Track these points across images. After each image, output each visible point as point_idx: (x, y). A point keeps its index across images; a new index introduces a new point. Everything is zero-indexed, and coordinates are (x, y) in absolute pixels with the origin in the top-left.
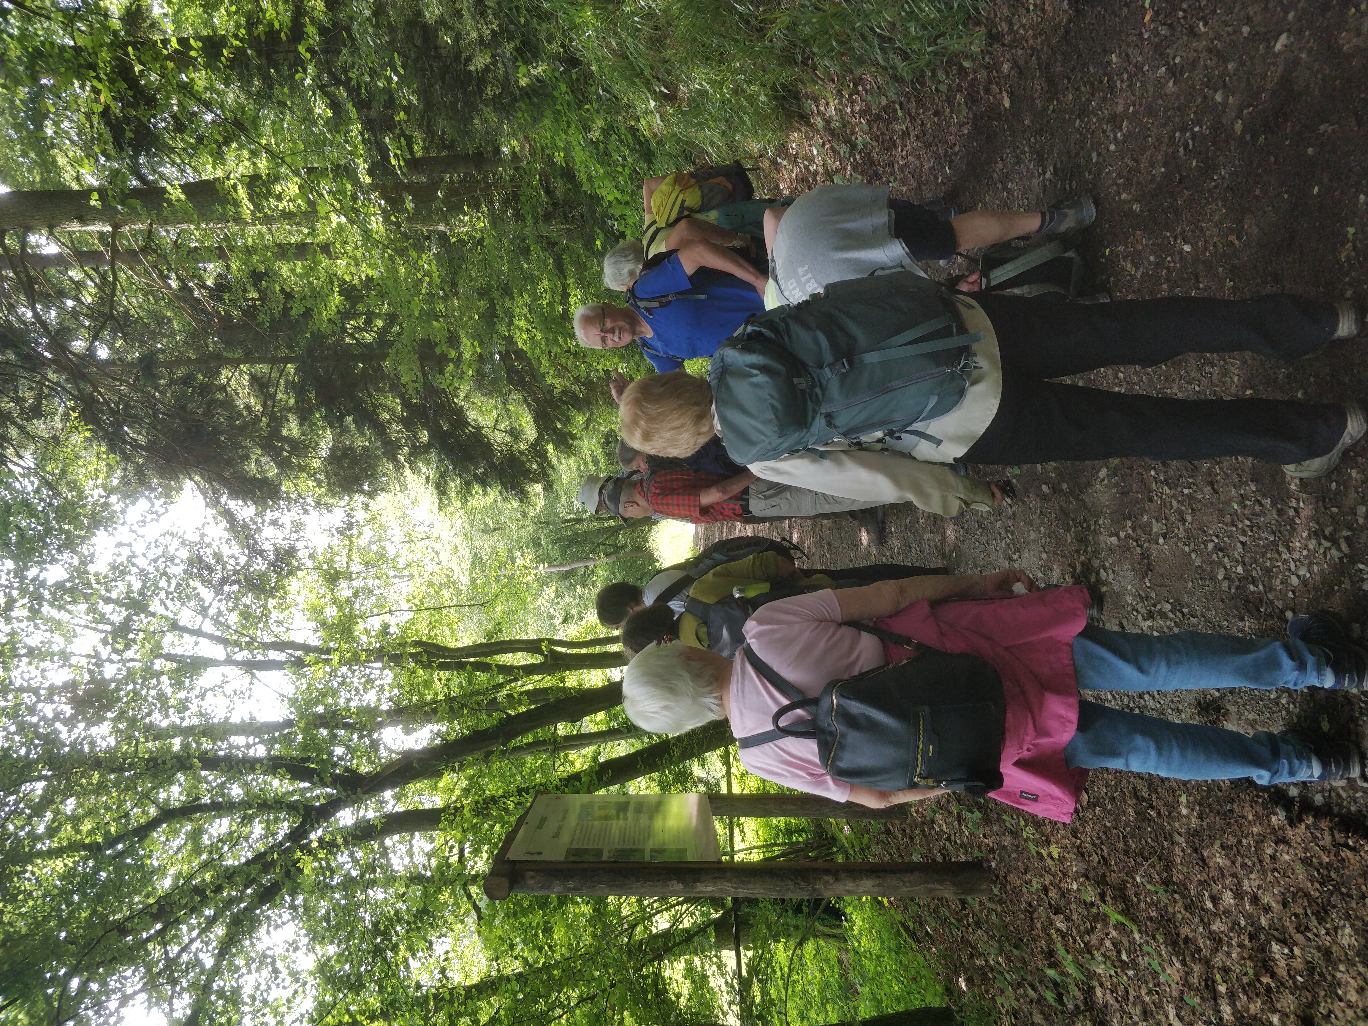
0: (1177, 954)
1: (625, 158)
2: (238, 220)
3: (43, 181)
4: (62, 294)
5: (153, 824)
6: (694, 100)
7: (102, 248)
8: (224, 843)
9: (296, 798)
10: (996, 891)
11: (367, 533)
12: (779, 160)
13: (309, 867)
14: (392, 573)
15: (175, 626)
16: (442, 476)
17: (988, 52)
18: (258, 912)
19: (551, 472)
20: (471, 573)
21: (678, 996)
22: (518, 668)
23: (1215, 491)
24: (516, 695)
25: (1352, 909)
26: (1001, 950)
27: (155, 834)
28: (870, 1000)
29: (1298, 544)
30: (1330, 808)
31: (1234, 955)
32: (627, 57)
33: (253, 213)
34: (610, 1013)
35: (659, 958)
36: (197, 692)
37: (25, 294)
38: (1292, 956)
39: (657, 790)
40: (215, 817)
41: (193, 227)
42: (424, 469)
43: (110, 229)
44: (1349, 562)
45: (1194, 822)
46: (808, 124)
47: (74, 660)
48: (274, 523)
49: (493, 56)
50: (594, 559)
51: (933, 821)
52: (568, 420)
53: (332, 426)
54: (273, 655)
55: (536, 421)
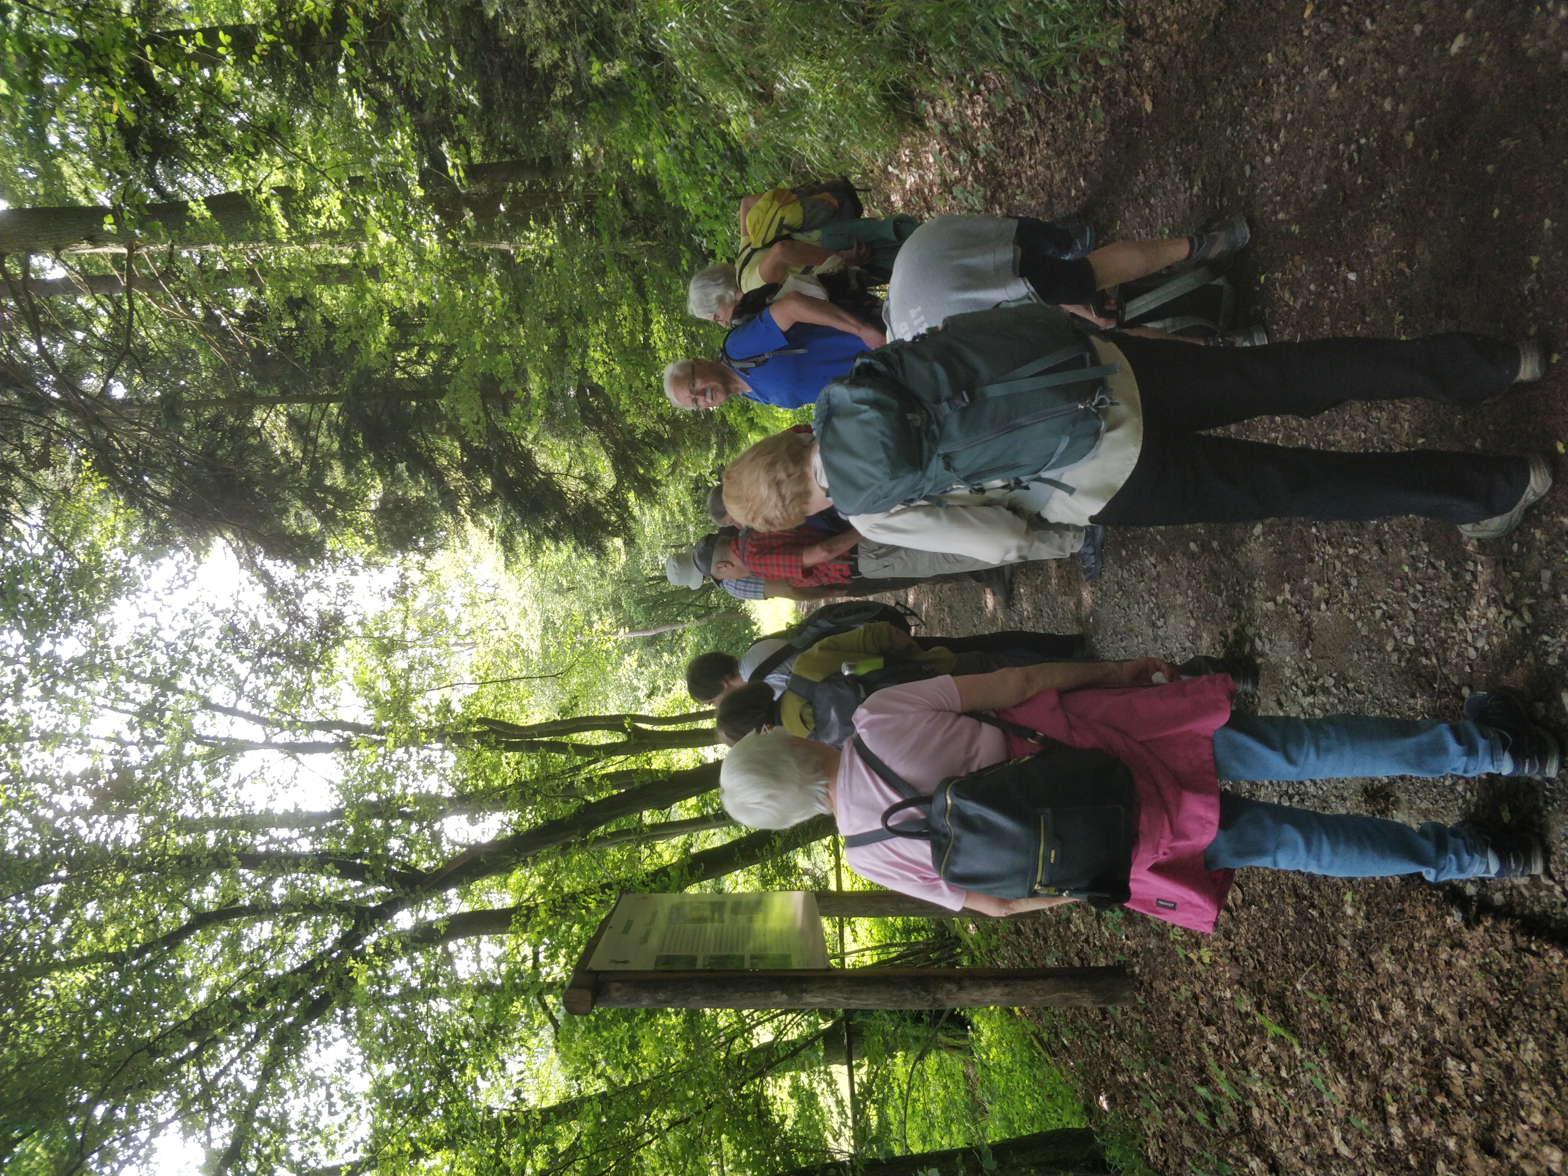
0: (1343, 1070)
1: (714, 167)
2: (272, 239)
3: (47, 195)
4: (71, 325)
5: (186, 931)
6: (793, 101)
7: (116, 273)
8: (266, 950)
9: (347, 898)
10: (1140, 999)
11: (424, 596)
12: (890, 169)
13: (362, 975)
14: (452, 640)
15: (206, 704)
16: (509, 529)
17: (1127, 49)
18: (305, 1027)
19: (632, 524)
20: (542, 641)
21: (783, 1119)
22: (597, 748)
23: (1383, 552)
24: (596, 780)
25: (1536, 1021)
26: (1147, 1067)
27: (187, 941)
28: (1000, 1120)
29: (1475, 612)
30: (1512, 908)
31: (1405, 1072)
32: (715, 51)
33: (289, 231)
34: (706, 1137)
35: (762, 1074)
36: (233, 779)
37: (29, 326)
38: (1469, 1073)
39: (757, 884)
40: (256, 921)
41: (220, 248)
42: (487, 521)
43: (124, 251)
44: (1533, 632)
45: (1361, 924)
46: (923, 127)
47: (93, 745)
48: (318, 586)
49: (562, 51)
50: (682, 622)
51: (1069, 921)
52: (651, 464)
53: (382, 474)
54: (319, 736)
55: (615, 466)
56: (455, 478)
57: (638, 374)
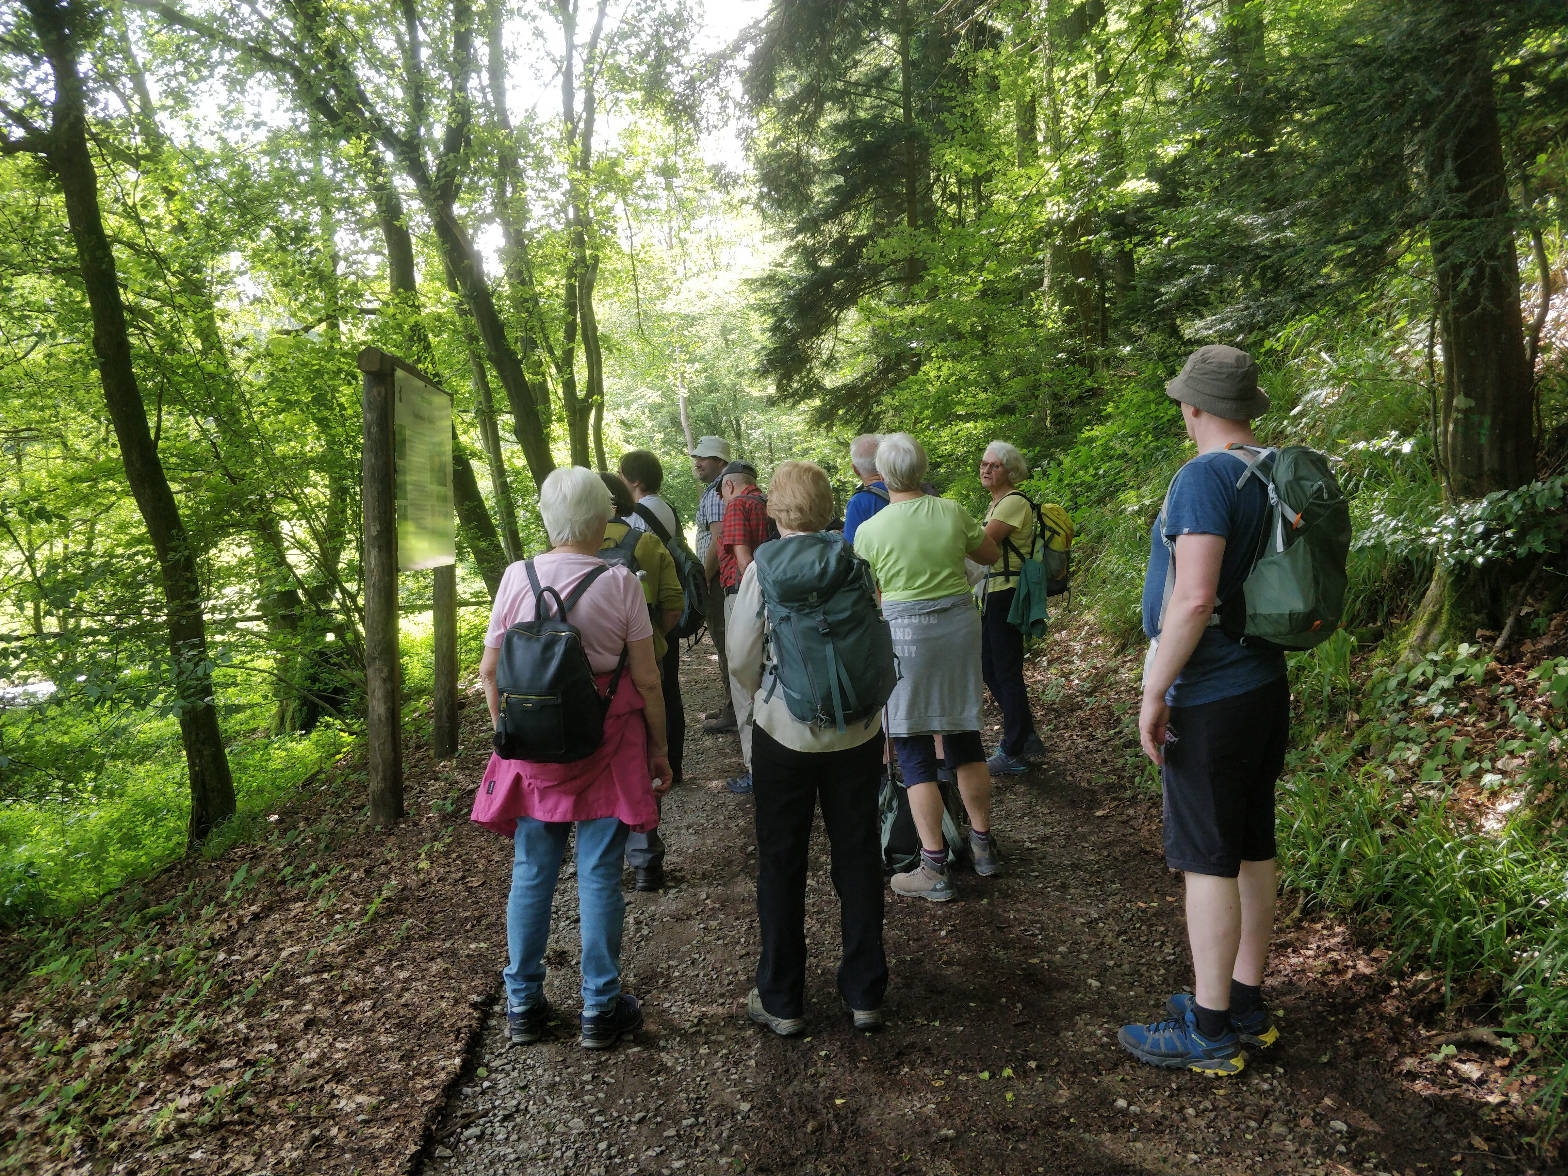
0: (349, 948)
10: (377, 829)
14: (674, 225)
20: (675, 314)
22: (571, 373)
24: (541, 370)
25: (409, 1041)
26: (320, 837)
29: (696, 1006)
31: (356, 980)
38: (364, 1012)
42: (790, 262)
45: (464, 952)
51: (436, 779)
52: (847, 421)
54: (580, 98)
55: (845, 386)
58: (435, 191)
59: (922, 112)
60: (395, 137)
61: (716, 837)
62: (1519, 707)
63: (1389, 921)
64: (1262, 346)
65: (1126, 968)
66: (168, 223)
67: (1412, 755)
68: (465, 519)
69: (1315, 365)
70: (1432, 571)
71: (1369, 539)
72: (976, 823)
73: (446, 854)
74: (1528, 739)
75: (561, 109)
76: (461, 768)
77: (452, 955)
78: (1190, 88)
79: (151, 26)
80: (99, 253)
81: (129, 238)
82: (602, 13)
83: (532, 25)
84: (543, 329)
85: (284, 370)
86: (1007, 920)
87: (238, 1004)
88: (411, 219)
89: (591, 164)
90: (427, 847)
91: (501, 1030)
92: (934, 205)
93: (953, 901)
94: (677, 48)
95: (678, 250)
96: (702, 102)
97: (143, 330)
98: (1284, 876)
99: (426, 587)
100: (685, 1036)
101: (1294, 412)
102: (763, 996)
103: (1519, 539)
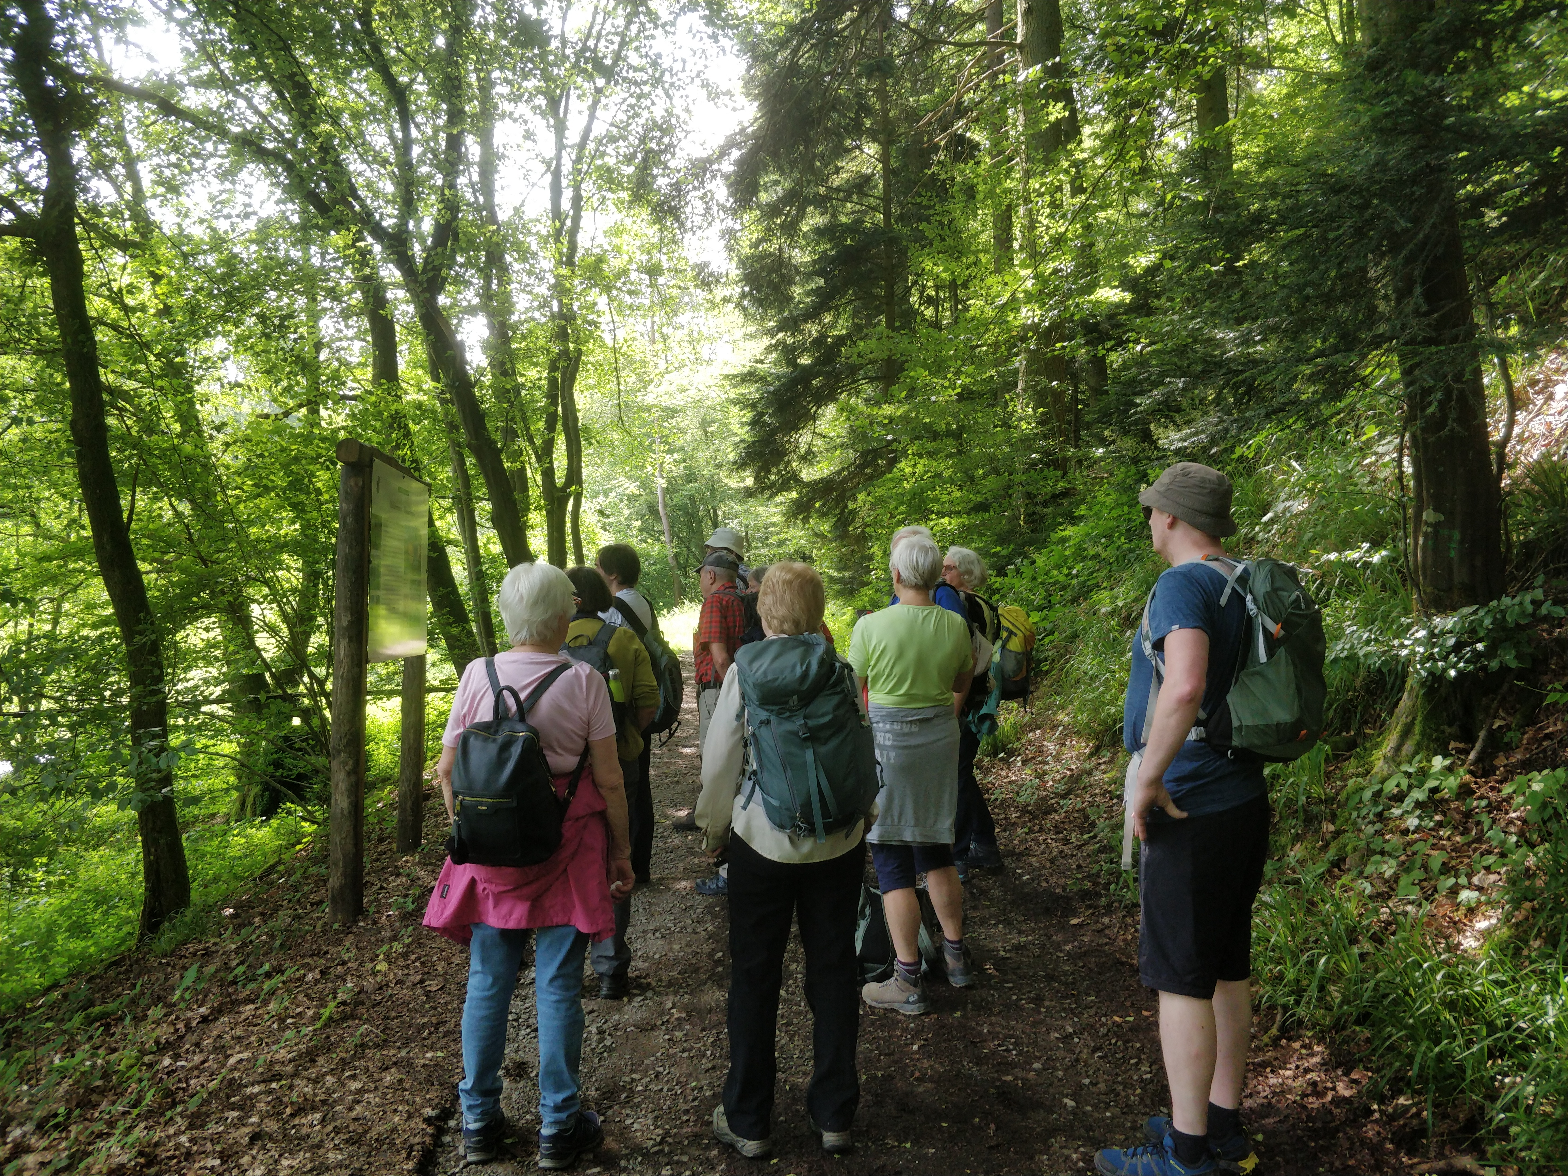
0: (299, 1056)
5: (390, 79)
7: (999, 32)
10: (335, 927)
12: (1061, 729)
14: (657, 321)
15: (600, 92)
16: (762, 379)
19: (766, 496)
20: (656, 406)
22: (551, 462)
24: (521, 458)
25: (358, 1158)
30: (441, 1146)
31: (305, 1091)
38: (312, 1126)
42: (770, 359)
43: (1019, 41)
44: (643, 1153)
45: (420, 1062)
46: (1091, 755)
50: (672, 541)
51: (398, 875)
52: (823, 515)
53: (814, 262)
54: (568, 196)
55: (822, 479)
56: (813, 329)
57: (902, 504)
58: (421, 284)
59: (902, 218)
60: (384, 230)
61: (684, 943)
62: (1494, 821)
63: (1368, 1041)
64: (1233, 452)
65: (1102, 1086)
66: (154, 305)
67: (1389, 869)
68: (438, 605)
69: (1284, 473)
70: (1404, 682)
71: (1343, 649)
72: (949, 932)
73: (405, 955)
74: (1503, 855)
75: (549, 207)
76: (424, 864)
77: (407, 1064)
78: (1161, 203)
79: (147, 117)
80: (82, 337)
81: (113, 320)
82: (592, 116)
83: (524, 127)
84: (524, 419)
85: (261, 456)
86: (981, 1033)
87: (181, 1114)
88: (396, 308)
89: (576, 260)
90: (385, 948)
91: (456, 1148)
92: (912, 307)
93: (926, 1014)
94: (662, 152)
95: (660, 345)
96: (687, 204)
97: (122, 410)
98: (1262, 992)
99: (395, 673)
100: (647, 1155)
101: (1265, 519)
102: (729, 1115)
103: (1490, 652)
